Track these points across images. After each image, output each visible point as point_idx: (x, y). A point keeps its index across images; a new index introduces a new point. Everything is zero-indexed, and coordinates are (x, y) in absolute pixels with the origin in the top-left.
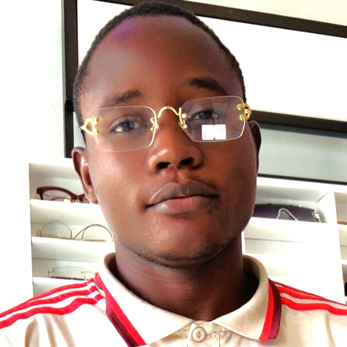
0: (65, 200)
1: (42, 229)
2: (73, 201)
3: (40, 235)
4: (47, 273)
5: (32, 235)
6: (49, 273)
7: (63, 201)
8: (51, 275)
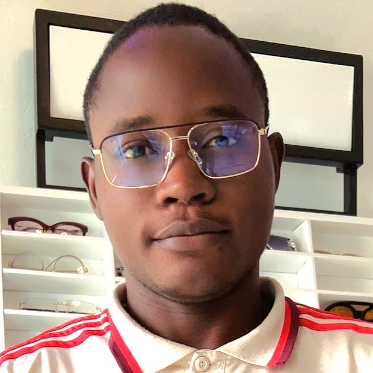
0: (36, 231)
1: (13, 261)
2: (45, 231)
3: (12, 266)
4: (19, 305)
5: (4, 266)
6: (20, 304)
7: (35, 232)
8: (22, 306)
